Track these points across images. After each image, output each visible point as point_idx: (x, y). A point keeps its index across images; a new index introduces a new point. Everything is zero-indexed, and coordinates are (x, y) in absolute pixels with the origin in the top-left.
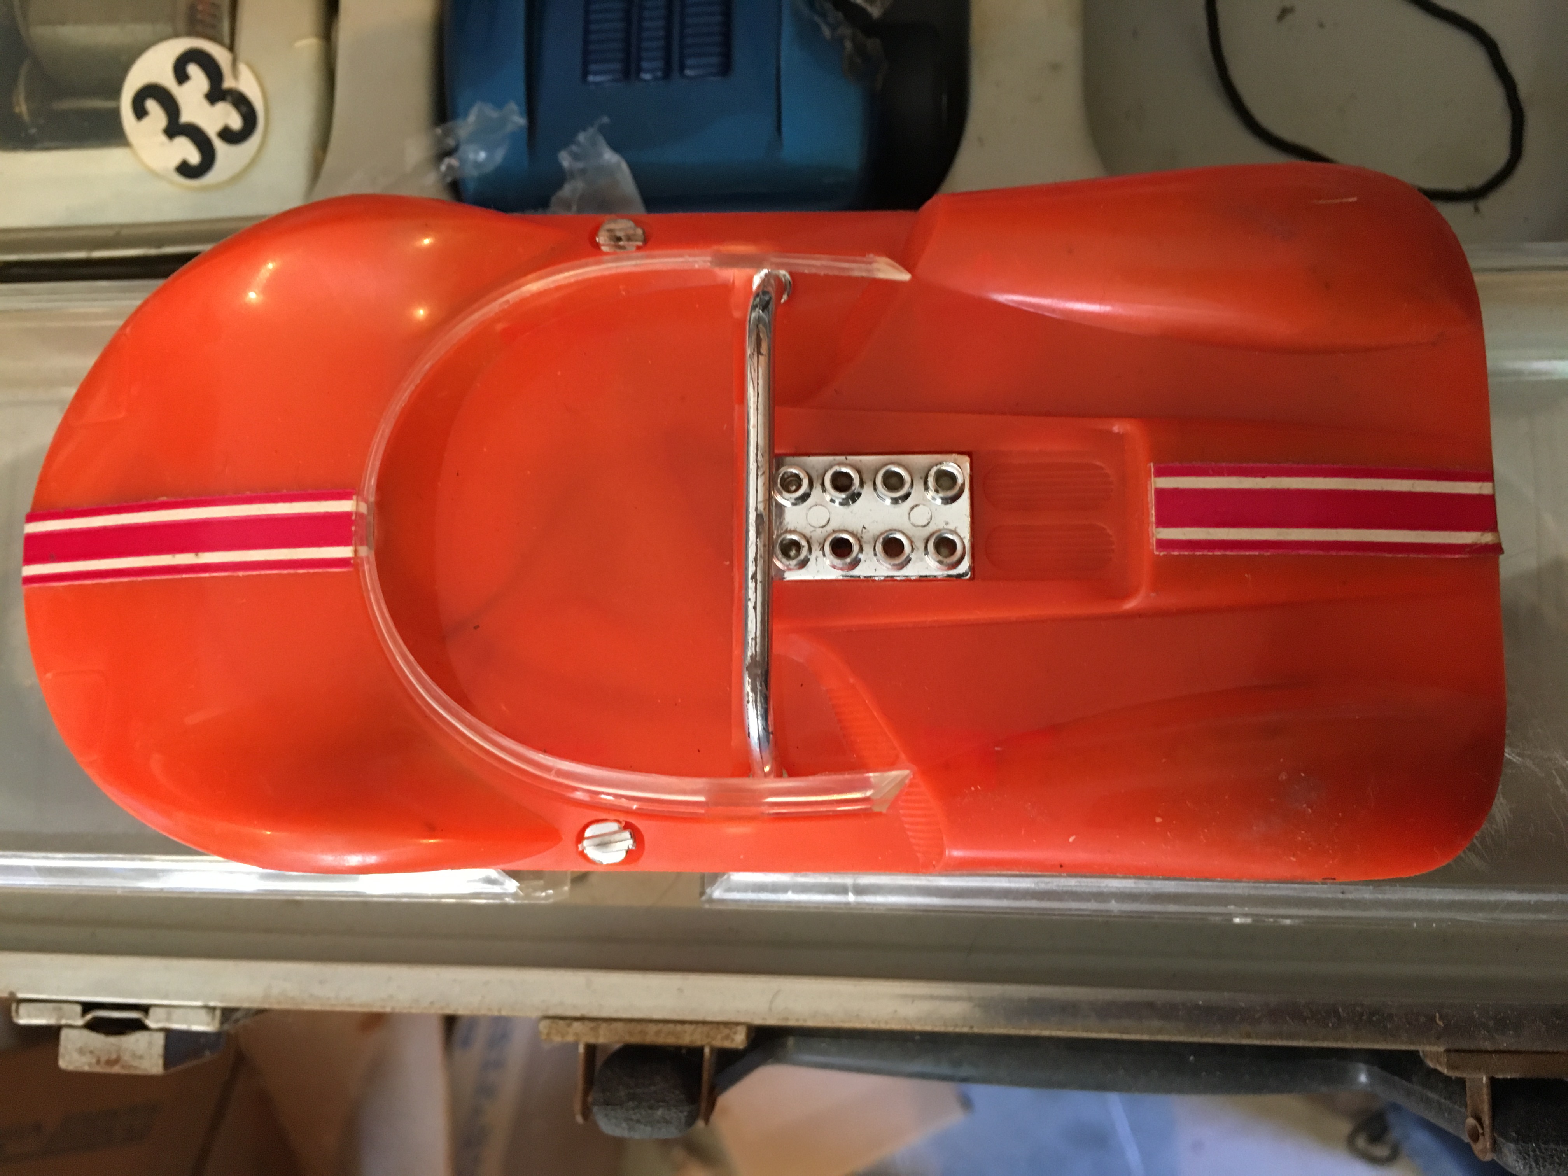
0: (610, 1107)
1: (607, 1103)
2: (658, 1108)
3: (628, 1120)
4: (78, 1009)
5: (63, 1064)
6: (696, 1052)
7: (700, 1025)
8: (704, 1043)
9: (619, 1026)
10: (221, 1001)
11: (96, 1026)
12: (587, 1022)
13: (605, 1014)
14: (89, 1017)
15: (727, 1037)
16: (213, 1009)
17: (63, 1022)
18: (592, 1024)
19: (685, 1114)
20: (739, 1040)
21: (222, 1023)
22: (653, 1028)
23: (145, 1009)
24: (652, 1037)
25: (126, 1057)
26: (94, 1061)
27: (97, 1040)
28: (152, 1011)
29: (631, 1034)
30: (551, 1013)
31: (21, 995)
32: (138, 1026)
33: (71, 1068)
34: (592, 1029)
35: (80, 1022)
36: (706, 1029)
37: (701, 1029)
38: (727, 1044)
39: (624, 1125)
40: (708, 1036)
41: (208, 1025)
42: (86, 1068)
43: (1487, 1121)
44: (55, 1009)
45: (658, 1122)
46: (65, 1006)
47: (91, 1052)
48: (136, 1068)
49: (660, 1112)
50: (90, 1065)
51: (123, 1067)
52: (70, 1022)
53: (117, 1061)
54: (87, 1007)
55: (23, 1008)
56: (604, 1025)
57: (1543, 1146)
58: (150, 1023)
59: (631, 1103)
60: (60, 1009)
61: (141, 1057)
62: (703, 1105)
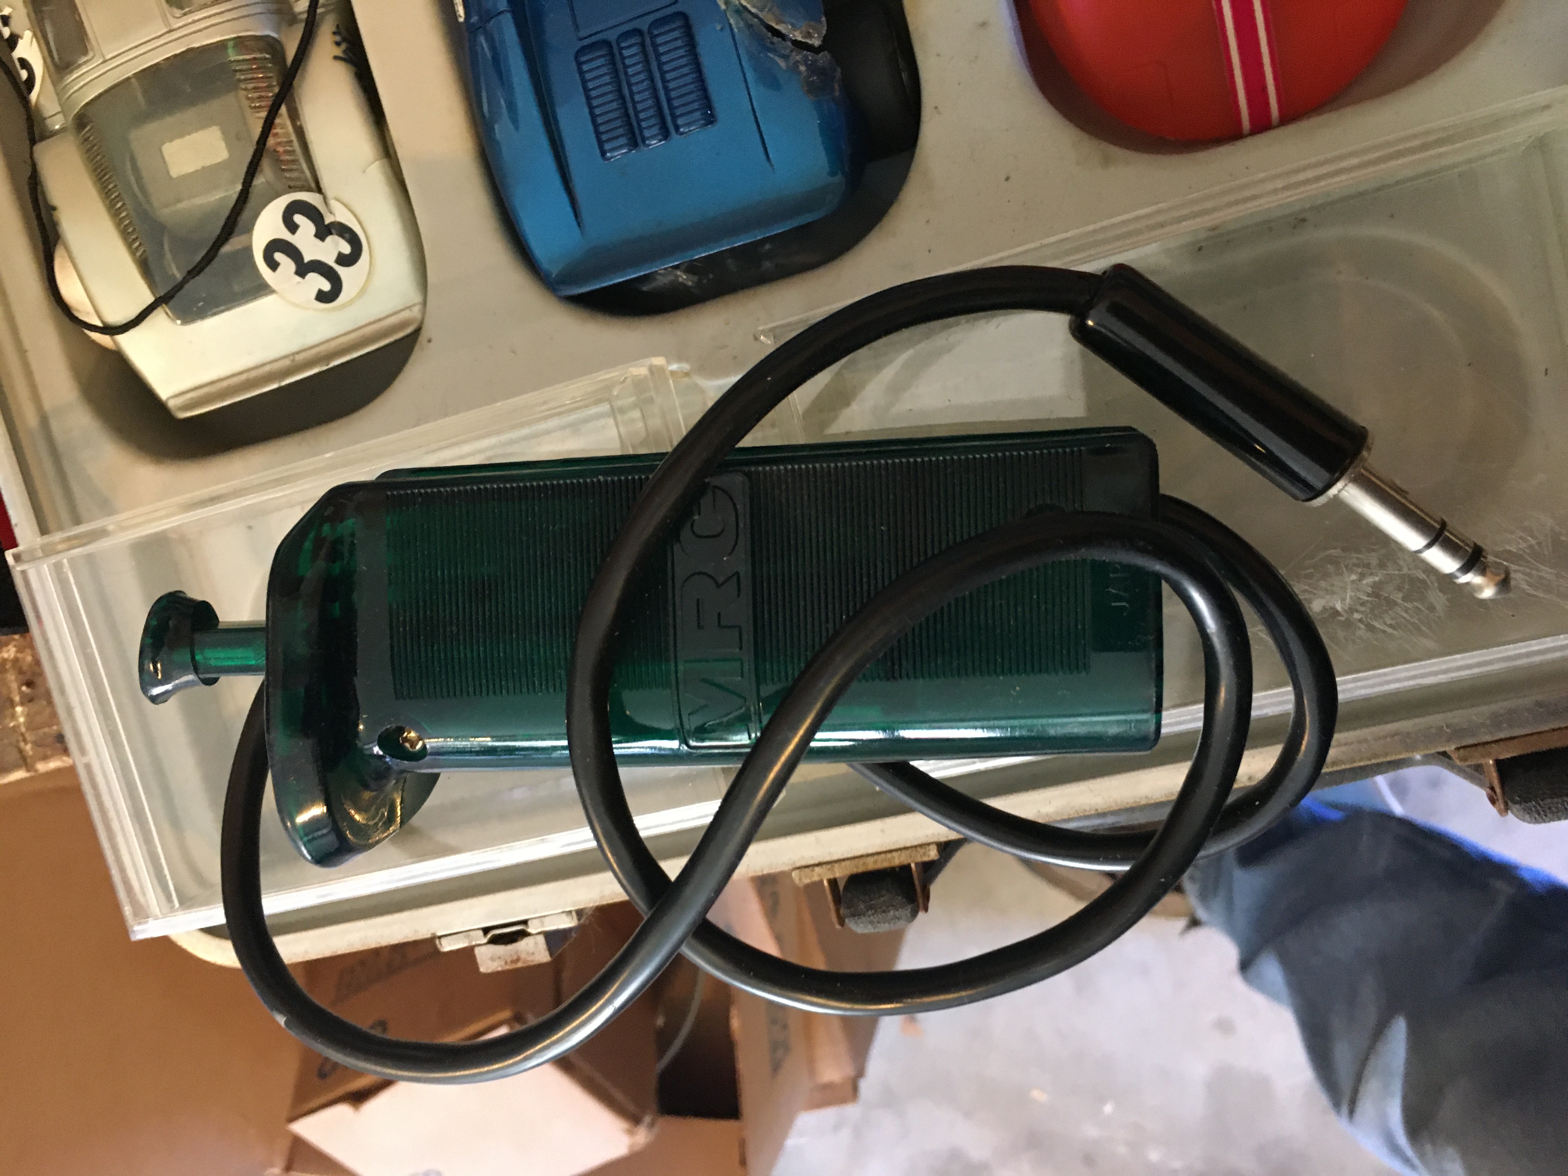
0: (856, 918)
1: (853, 915)
2: (889, 911)
3: (871, 923)
4: (481, 933)
5: (482, 969)
6: (906, 868)
7: (903, 851)
8: (909, 861)
9: (847, 863)
10: (573, 907)
11: (496, 940)
12: (824, 866)
13: (835, 857)
14: (489, 936)
15: (924, 854)
16: (570, 912)
17: (474, 943)
18: (829, 866)
19: (909, 910)
20: (933, 854)
21: (579, 919)
22: (870, 860)
23: (525, 922)
24: (871, 865)
25: (523, 956)
26: (503, 963)
27: (500, 950)
28: (530, 923)
29: (857, 867)
30: (798, 864)
31: (439, 934)
32: (523, 934)
33: (489, 971)
34: (829, 870)
35: (485, 940)
36: (908, 852)
37: (904, 853)
38: (926, 859)
39: (870, 926)
40: (911, 857)
41: (570, 923)
42: (500, 969)
43: (1498, 790)
44: (465, 937)
45: (892, 919)
46: (471, 933)
47: (499, 958)
48: (533, 961)
49: (892, 913)
50: (501, 966)
51: (524, 962)
52: (478, 942)
53: (518, 960)
54: (486, 930)
55: (443, 941)
56: (836, 865)
57: (1541, 803)
58: (530, 930)
59: (870, 912)
60: (469, 936)
61: (533, 954)
62: (921, 901)
